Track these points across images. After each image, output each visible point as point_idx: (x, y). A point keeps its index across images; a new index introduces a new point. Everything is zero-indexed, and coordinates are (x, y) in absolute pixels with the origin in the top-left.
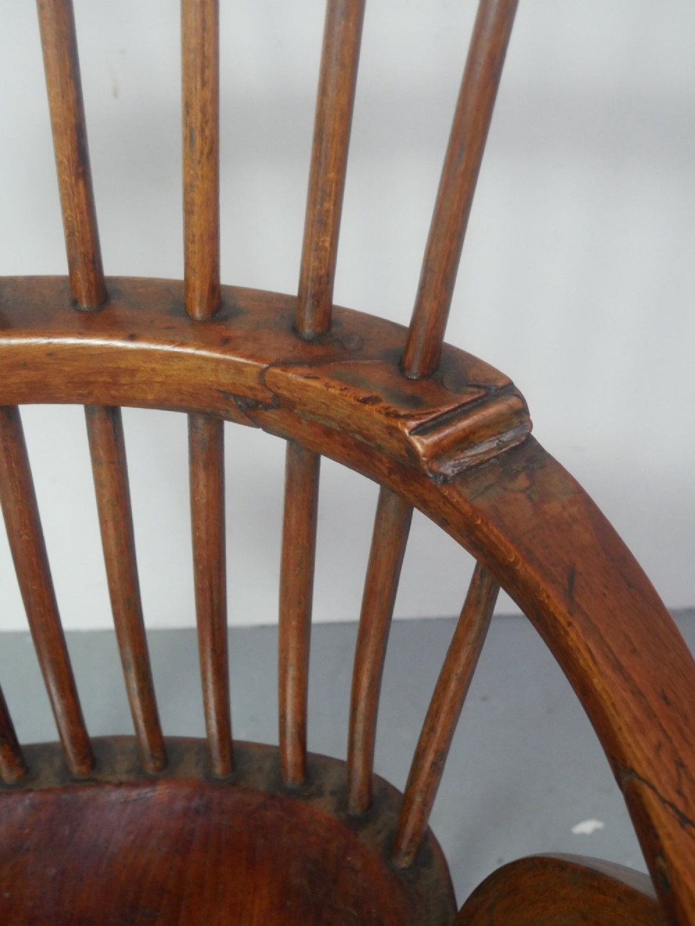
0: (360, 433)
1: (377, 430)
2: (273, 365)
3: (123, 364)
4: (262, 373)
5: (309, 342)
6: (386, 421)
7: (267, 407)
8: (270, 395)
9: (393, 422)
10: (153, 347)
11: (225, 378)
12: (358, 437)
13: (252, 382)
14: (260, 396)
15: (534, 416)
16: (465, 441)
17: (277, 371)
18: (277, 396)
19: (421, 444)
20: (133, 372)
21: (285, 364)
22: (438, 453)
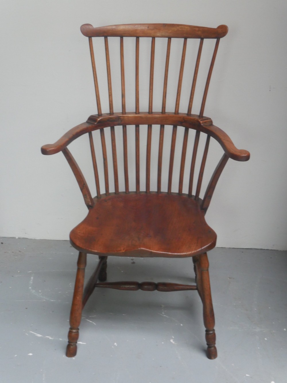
9: (198, 120)
11: (179, 119)
12: (194, 123)
14: (183, 121)
20: (168, 119)
22: (203, 123)
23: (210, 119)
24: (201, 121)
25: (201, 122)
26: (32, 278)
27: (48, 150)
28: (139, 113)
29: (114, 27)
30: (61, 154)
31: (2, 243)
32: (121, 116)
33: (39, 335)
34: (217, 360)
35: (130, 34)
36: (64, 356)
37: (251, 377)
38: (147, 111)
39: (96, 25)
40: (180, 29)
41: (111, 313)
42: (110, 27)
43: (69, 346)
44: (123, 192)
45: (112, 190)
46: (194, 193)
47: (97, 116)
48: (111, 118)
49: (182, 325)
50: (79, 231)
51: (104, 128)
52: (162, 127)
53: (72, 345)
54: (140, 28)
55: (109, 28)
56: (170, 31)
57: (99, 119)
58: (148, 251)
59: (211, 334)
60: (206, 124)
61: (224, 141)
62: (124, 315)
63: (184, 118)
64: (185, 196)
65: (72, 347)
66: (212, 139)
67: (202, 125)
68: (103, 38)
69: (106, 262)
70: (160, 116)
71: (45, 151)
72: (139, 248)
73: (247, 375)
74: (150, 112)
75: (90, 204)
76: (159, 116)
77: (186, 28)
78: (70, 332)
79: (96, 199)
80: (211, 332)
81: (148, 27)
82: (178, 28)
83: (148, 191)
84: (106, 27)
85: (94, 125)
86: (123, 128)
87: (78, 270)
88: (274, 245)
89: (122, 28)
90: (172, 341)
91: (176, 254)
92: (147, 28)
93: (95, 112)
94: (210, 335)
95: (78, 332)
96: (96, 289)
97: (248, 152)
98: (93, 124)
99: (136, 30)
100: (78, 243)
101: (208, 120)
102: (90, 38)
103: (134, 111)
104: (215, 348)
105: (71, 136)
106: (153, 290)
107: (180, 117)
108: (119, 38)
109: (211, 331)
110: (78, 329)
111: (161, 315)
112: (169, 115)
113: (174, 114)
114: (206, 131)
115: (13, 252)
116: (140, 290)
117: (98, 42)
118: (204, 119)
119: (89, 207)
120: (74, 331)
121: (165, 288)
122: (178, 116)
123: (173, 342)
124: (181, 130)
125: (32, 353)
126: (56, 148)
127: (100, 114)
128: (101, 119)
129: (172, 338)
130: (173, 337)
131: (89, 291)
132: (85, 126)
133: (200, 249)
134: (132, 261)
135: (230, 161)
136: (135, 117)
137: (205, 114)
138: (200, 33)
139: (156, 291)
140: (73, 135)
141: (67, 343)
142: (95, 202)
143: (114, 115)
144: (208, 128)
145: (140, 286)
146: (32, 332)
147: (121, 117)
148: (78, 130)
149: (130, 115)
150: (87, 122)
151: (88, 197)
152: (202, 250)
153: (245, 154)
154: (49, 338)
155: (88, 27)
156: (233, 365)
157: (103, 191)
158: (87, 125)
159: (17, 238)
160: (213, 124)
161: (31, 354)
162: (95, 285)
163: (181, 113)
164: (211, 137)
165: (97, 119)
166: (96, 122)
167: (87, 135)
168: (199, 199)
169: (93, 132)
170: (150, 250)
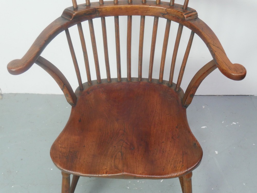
0: (177, 16)
1: (180, 15)
2: (167, 8)
3: (148, 9)
4: (166, 9)
5: (171, 6)
6: (181, 14)
7: (166, 14)
8: (166, 12)
9: (182, 14)
10: (152, 7)
11: (161, 11)
12: (177, 17)
13: (164, 11)
14: (165, 13)
15: (198, 15)
16: (190, 16)
17: (168, 9)
18: (167, 12)
19: (185, 16)
20: (149, 10)
21: (169, 8)
22: (187, 17)
23: (195, 11)
24: (185, 14)
28: (118, 3)
30: (35, 66)
32: (98, 8)
47: (72, 10)
52: (143, 18)
57: (74, 14)
60: (191, 18)
64: (165, 85)
67: (186, 19)
74: (130, 1)
79: (79, 91)
83: (129, 78)
86: (102, 20)
98: (68, 19)
101: (193, 13)
107: (163, 9)
112: (150, 5)
113: (156, 5)
114: (191, 27)
118: (188, 12)
122: (160, 7)
127: (75, 7)
136: (114, 8)
143: (91, 6)
147: (99, 10)
149: (108, 5)
150: (62, 17)
152: (188, 171)
160: (198, 17)
163: (162, 3)
164: (195, 34)
165: (72, 14)
166: (71, 19)
167: (64, 33)
168: (180, 89)
169: (70, 29)
170: (135, 175)
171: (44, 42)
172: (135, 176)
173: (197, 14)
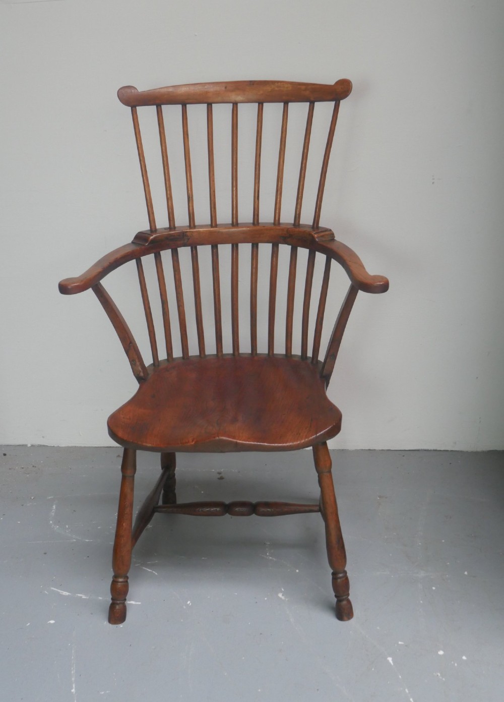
3: (261, 232)
5: (296, 226)
7: (288, 237)
8: (288, 235)
11: (280, 233)
12: (304, 239)
13: (286, 232)
15: (336, 235)
20: (263, 234)
22: (318, 237)
23: (331, 230)
24: (315, 234)
25: (316, 236)
26: (54, 507)
27: (69, 287)
28: (216, 226)
29: (171, 90)
30: (90, 292)
31: (5, 455)
32: (187, 232)
33: (65, 593)
34: (352, 621)
35: (196, 99)
36: (106, 623)
37: (406, 646)
38: (230, 222)
39: (142, 87)
40: (276, 89)
41: (183, 557)
42: (165, 90)
43: (112, 606)
44: (196, 356)
45: (177, 353)
46: (310, 354)
47: (149, 232)
48: (171, 235)
49: (297, 571)
50: (122, 416)
51: (162, 250)
52: (255, 248)
53: (118, 604)
54: (212, 89)
55: (163, 90)
56: (261, 92)
57: (151, 238)
58: (231, 442)
59: (340, 578)
60: (324, 239)
61: (350, 263)
62: (203, 558)
63: (288, 230)
64: (296, 359)
65: (117, 607)
66: (334, 263)
67: (317, 240)
68: (154, 107)
69: (174, 475)
70: (251, 229)
71: (65, 289)
72: (217, 438)
73: (400, 643)
74: (235, 223)
75: (141, 374)
76: (248, 229)
77: (286, 86)
78: (114, 583)
79: (153, 368)
80: (341, 575)
81: (226, 88)
82: (273, 86)
83: (236, 353)
84: (158, 90)
85: (143, 247)
86: (192, 251)
87: (124, 478)
88: (455, 443)
89: (183, 90)
90: (280, 595)
91: (276, 445)
92: (223, 88)
93: (146, 227)
94: (339, 580)
95: (127, 582)
96: (156, 514)
97: (386, 278)
98: (141, 245)
99: (207, 92)
100: (120, 434)
101: (327, 233)
102: (134, 108)
103: (209, 223)
104: (349, 602)
105: (106, 264)
106: (249, 514)
107: (283, 230)
108: (180, 107)
109: (341, 573)
110: (127, 578)
111: (265, 557)
112: (264, 227)
113: (273, 226)
114: (324, 250)
115: (23, 468)
116: (227, 516)
117: (147, 113)
118: (320, 231)
119: (140, 379)
120: (121, 580)
121: (269, 510)
122: (279, 228)
123: (283, 598)
124: (285, 250)
125: (54, 620)
126: (82, 283)
127: (153, 229)
128: (155, 238)
129: (281, 592)
130: (283, 590)
131: (145, 517)
132: (129, 250)
133: (315, 436)
134: (219, 476)
135: (361, 294)
136: (211, 232)
137: (322, 224)
138: (307, 93)
139: (254, 516)
140: (110, 263)
141: (111, 602)
142: (151, 372)
143: (176, 229)
144: (329, 246)
145: (228, 508)
146: (55, 589)
147: (188, 234)
148: (118, 256)
149: (201, 228)
150: (133, 242)
151: (138, 363)
152: (317, 437)
153: (380, 282)
154: (81, 597)
155: (129, 91)
156: (378, 628)
157: (162, 355)
158: (134, 248)
159: (29, 445)
160: (335, 238)
161: (52, 622)
162: (155, 509)
163: (283, 224)
164: (333, 260)
165: (148, 238)
166: (147, 242)
167: (133, 263)
168: (318, 362)
169: (143, 259)
170: (235, 440)
171: (109, 264)
172: (236, 442)
173: (333, 234)
